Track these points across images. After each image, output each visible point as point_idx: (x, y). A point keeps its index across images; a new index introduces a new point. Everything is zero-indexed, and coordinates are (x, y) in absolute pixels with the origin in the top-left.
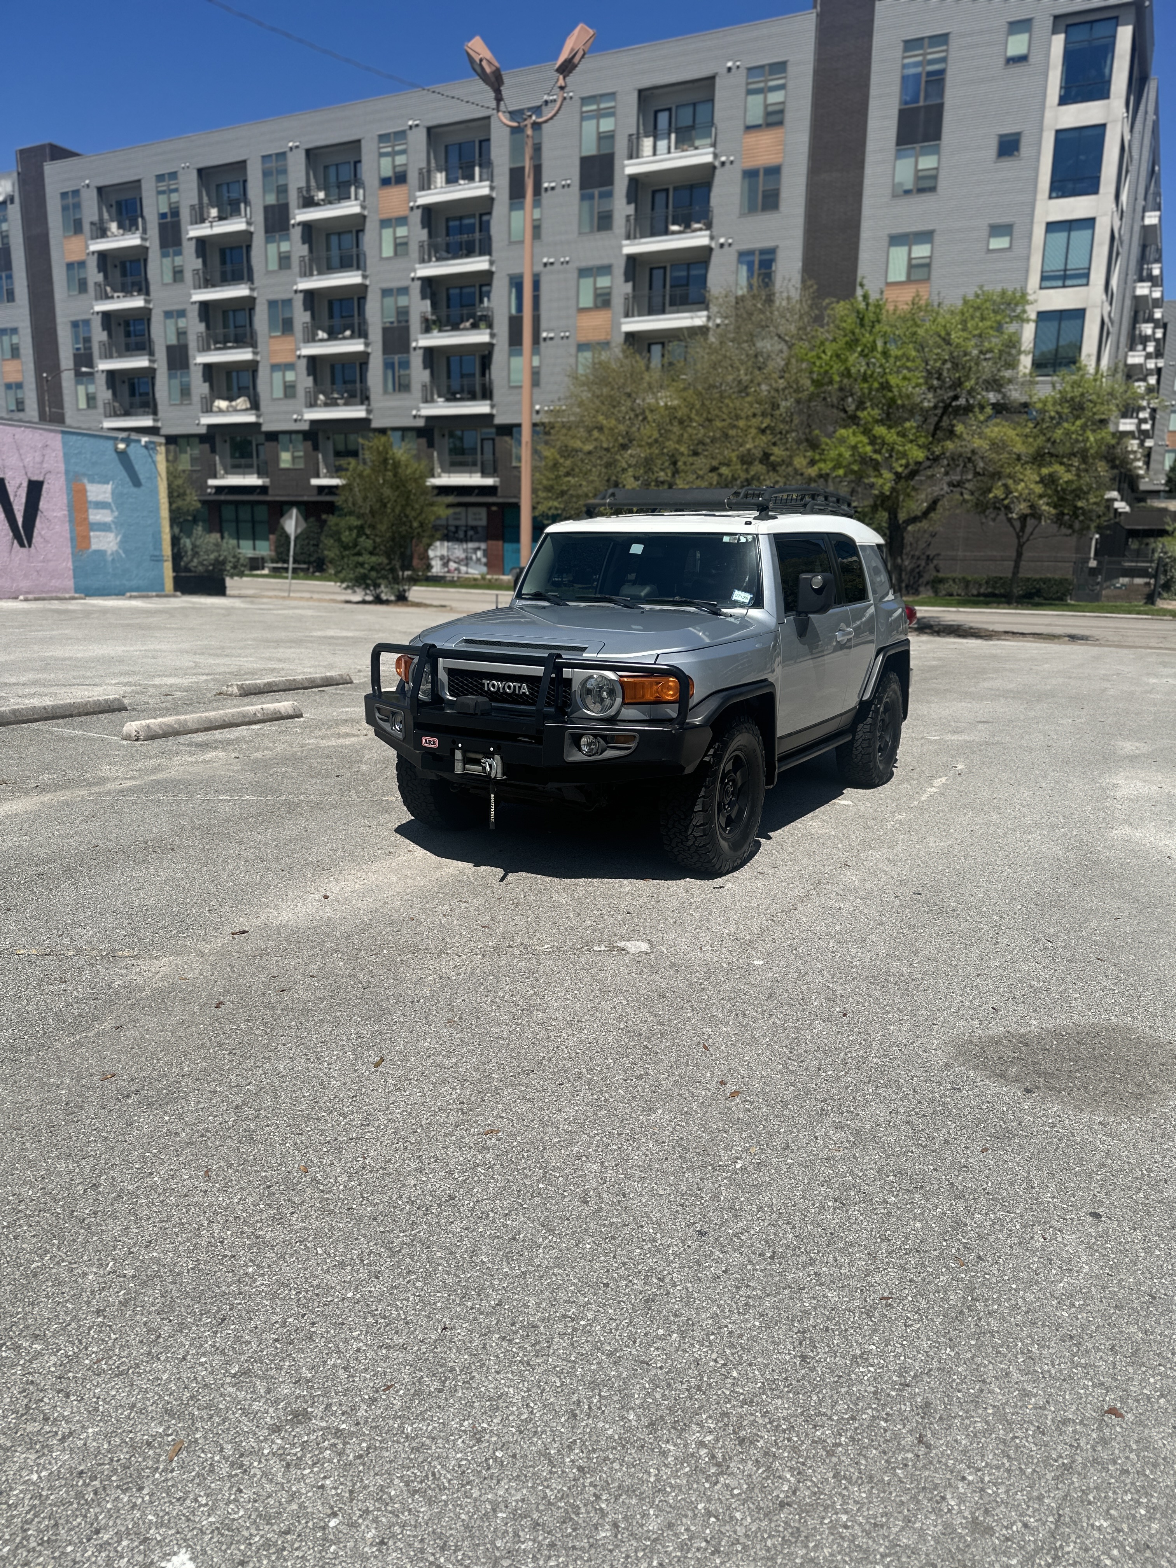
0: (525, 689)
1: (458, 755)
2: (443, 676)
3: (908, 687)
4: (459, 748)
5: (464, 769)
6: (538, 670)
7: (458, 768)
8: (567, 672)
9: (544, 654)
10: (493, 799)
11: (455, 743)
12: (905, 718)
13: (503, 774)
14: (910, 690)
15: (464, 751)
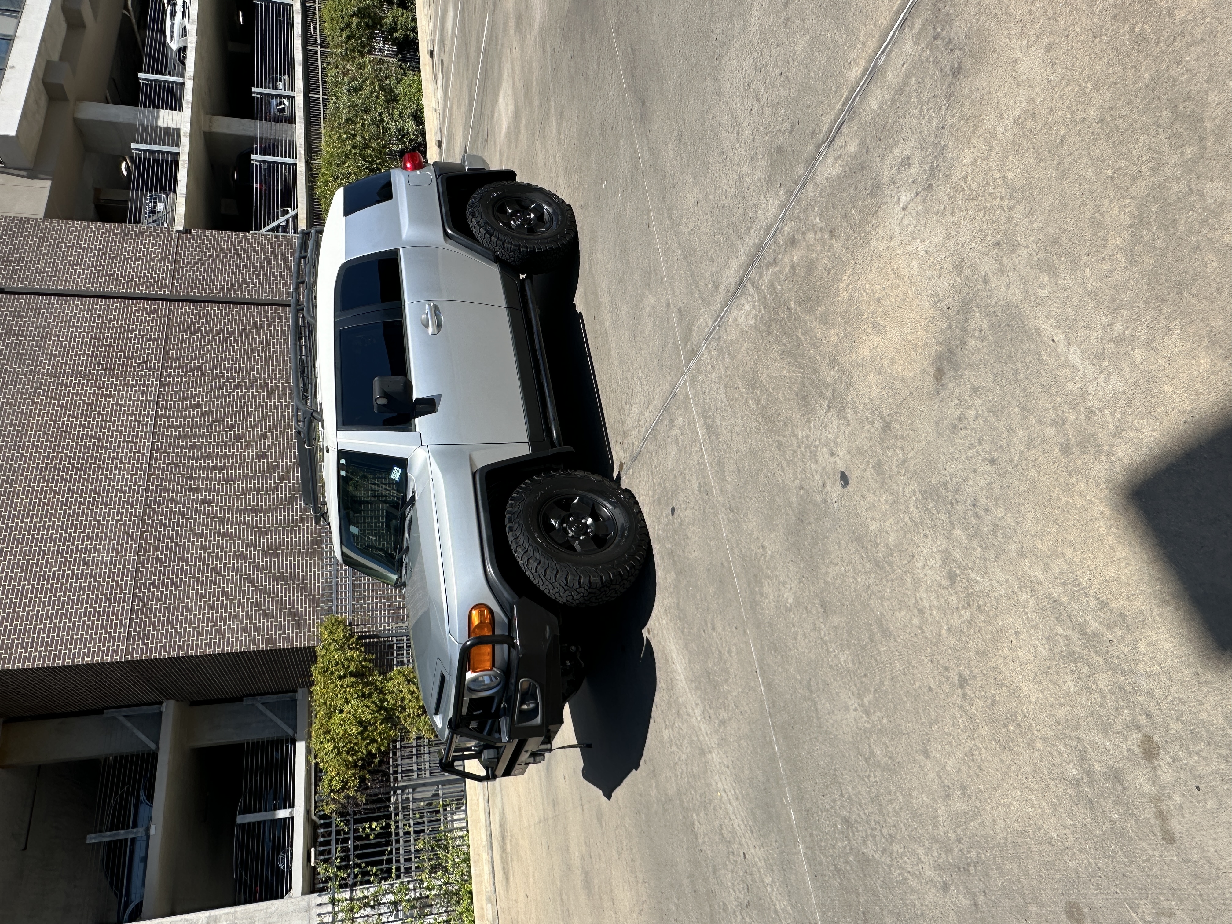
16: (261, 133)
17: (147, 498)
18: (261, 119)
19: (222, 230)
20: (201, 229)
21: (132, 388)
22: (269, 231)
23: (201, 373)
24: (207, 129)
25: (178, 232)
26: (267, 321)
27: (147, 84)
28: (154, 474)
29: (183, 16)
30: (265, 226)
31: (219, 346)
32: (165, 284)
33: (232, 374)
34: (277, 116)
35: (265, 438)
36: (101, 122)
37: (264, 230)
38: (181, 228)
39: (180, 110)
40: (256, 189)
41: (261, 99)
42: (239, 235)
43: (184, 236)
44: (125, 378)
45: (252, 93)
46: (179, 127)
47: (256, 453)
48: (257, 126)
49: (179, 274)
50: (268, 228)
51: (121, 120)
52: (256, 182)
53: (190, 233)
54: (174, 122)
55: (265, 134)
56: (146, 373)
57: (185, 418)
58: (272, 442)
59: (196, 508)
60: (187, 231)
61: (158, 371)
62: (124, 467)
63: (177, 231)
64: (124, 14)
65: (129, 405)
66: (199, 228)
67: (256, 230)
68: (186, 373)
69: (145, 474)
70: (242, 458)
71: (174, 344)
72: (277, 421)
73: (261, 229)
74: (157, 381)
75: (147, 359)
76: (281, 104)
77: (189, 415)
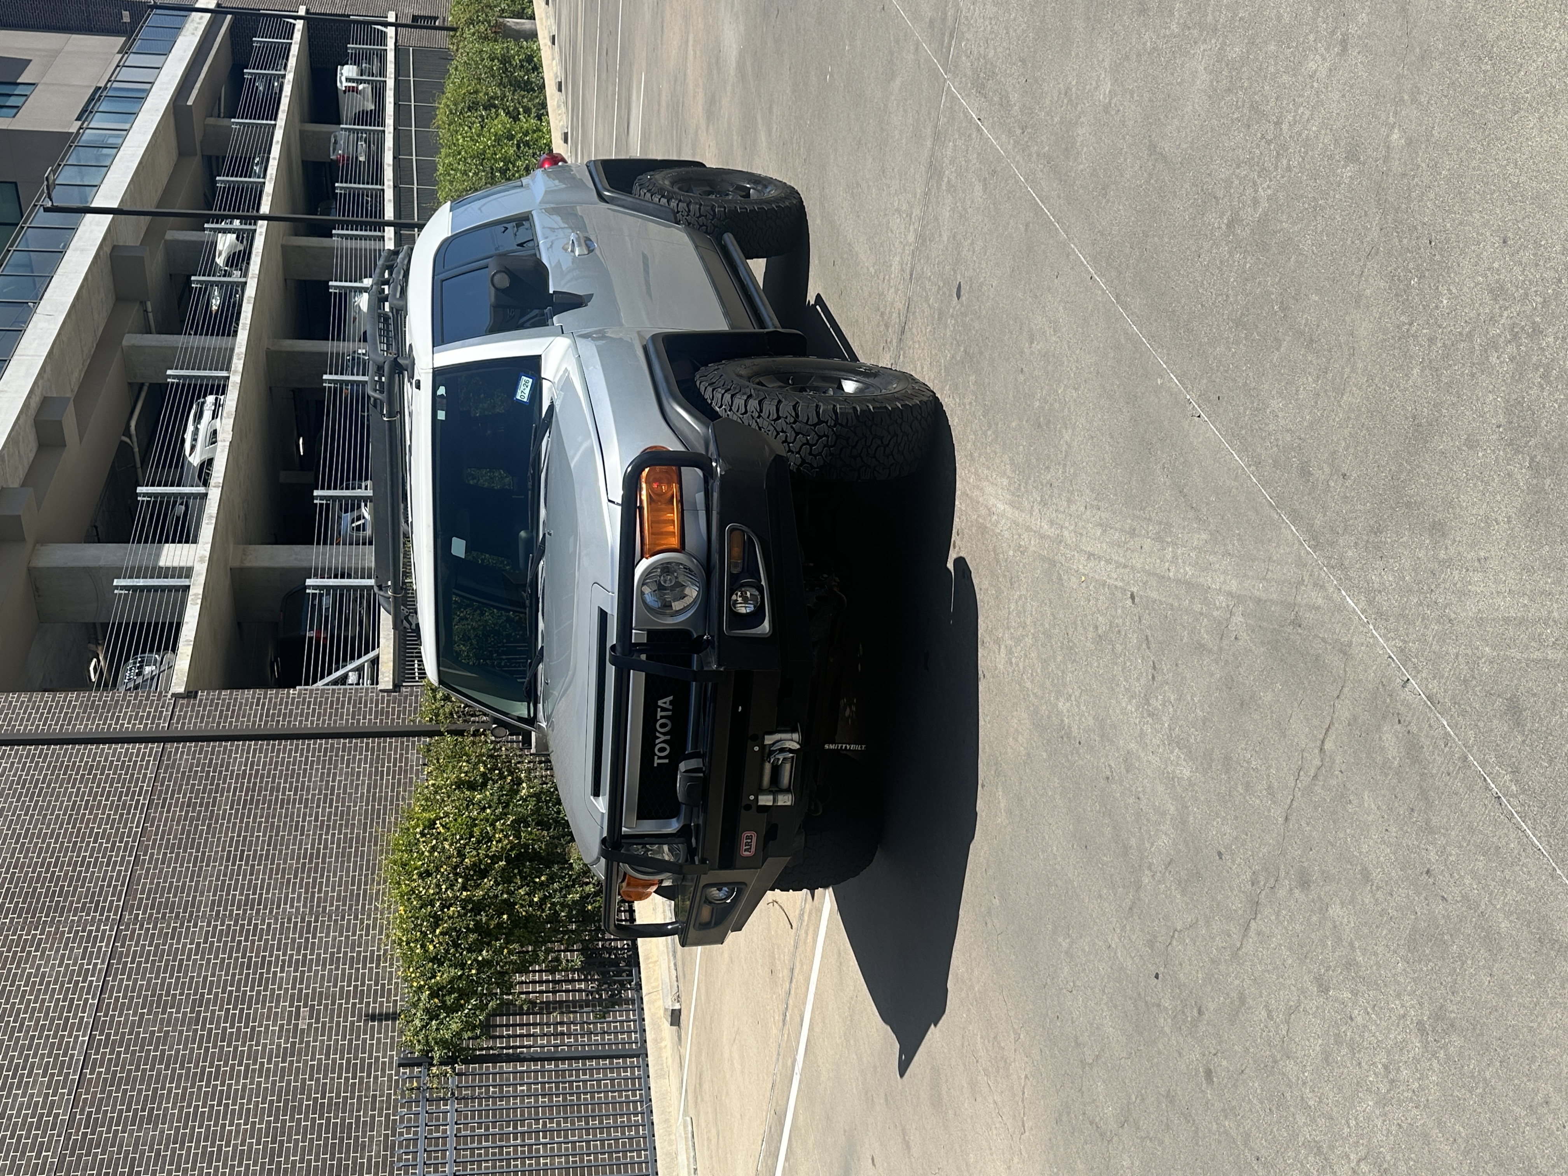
0: (664, 702)
1: (765, 800)
2: (649, 827)
3: (656, 160)
4: (757, 799)
5: (787, 791)
6: (637, 680)
7: (785, 800)
8: (637, 635)
9: (611, 671)
10: (832, 747)
11: (748, 807)
12: (702, 165)
13: (793, 731)
14: (659, 158)
15: (761, 791)
16: (324, 562)
17: (68, 1136)
18: (325, 543)
19: (249, 688)
20: (214, 689)
21: (66, 944)
22: (327, 684)
23: (191, 913)
24: (236, 564)
25: (176, 696)
26: (316, 820)
27: (149, 502)
28: (87, 1093)
29: (215, 416)
30: (322, 677)
31: (227, 867)
32: (145, 775)
33: (245, 911)
34: (351, 537)
35: (297, 1019)
36: (71, 569)
37: (320, 684)
38: (181, 690)
39: (195, 541)
40: (311, 639)
41: (328, 505)
42: (277, 693)
43: (185, 701)
44: (57, 928)
45: (313, 498)
46: (189, 564)
47: (279, 1045)
48: (318, 553)
49: (169, 759)
50: (327, 680)
51: (102, 563)
52: (311, 629)
53: (195, 697)
54: (184, 558)
55: (330, 562)
56: (94, 917)
57: (154, 990)
58: (310, 1025)
59: (158, 1152)
60: (190, 694)
61: (115, 914)
62: (35, 1082)
63: (173, 695)
64: (122, 442)
65: (59, 972)
66: (211, 688)
67: (307, 684)
68: (164, 914)
69: (69, 1094)
70: (253, 1056)
71: (148, 869)
72: (321, 986)
73: (315, 682)
74: (111, 930)
75: (100, 895)
76: (359, 519)
77: (162, 984)
